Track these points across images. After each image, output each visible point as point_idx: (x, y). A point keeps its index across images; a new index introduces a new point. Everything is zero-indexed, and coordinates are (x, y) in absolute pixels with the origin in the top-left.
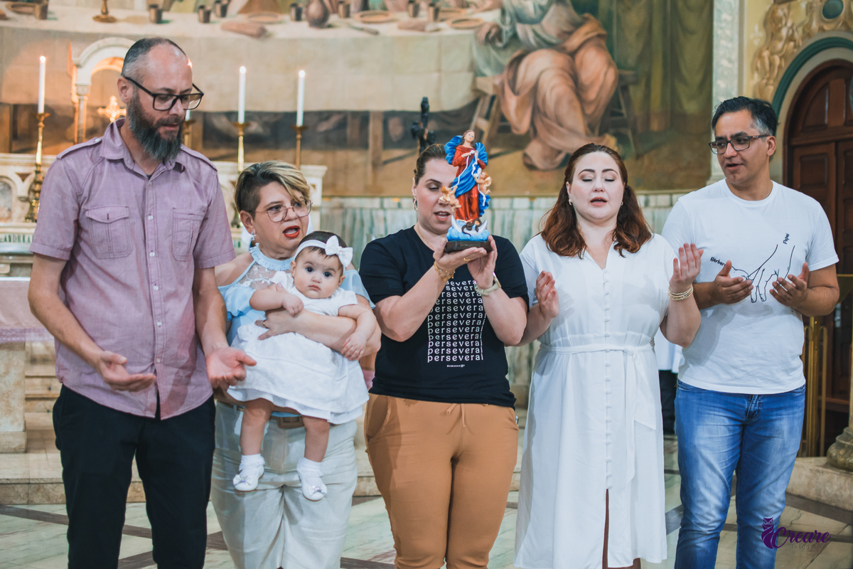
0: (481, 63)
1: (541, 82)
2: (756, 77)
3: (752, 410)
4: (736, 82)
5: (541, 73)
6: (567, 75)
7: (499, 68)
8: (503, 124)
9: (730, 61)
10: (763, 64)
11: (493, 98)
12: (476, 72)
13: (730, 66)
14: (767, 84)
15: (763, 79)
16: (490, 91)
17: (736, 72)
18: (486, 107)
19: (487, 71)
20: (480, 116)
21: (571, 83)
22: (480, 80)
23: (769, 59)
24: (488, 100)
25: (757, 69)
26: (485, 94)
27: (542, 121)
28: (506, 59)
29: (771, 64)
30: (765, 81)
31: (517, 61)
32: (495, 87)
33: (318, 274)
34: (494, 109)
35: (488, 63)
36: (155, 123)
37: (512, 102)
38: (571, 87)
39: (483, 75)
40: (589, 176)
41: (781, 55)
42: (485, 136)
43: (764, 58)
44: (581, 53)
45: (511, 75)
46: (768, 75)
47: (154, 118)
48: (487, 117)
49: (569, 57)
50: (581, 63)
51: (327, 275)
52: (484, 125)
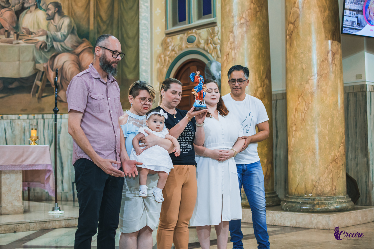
0: (37, 57)
1: (64, 66)
2: (158, 65)
3: (244, 169)
4: (149, 67)
5: (65, 62)
6: (76, 63)
7: (46, 60)
8: (48, 83)
9: (147, 58)
10: (161, 60)
11: (43, 72)
12: (35, 61)
13: (147, 60)
14: (163, 68)
15: (161, 65)
16: (42, 70)
17: (149, 63)
18: (40, 76)
19: (41, 61)
20: (37, 80)
21: (78, 67)
22: (37, 65)
23: (164, 58)
24: (41, 73)
25: (159, 62)
26: (40, 71)
27: (65, 82)
28: (49, 56)
29: (165, 60)
30: (162, 67)
31: (54, 57)
32: (44, 67)
33: (158, 123)
34: (44, 77)
35: (41, 58)
36: (111, 62)
37: (52, 74)
38: (77, 68)
39: (39, 63)
40: (210, 91)
41: (169, 56)
42: (40, 88)
43: (161, 57)
44: (82, 54)
45: (51, 63)
46: (163, 64)
47: (111, 60)
48: (41, 80)
49: (77, 56)
50: (82, 59)
51: (161, 123)
52: (39, 83)
